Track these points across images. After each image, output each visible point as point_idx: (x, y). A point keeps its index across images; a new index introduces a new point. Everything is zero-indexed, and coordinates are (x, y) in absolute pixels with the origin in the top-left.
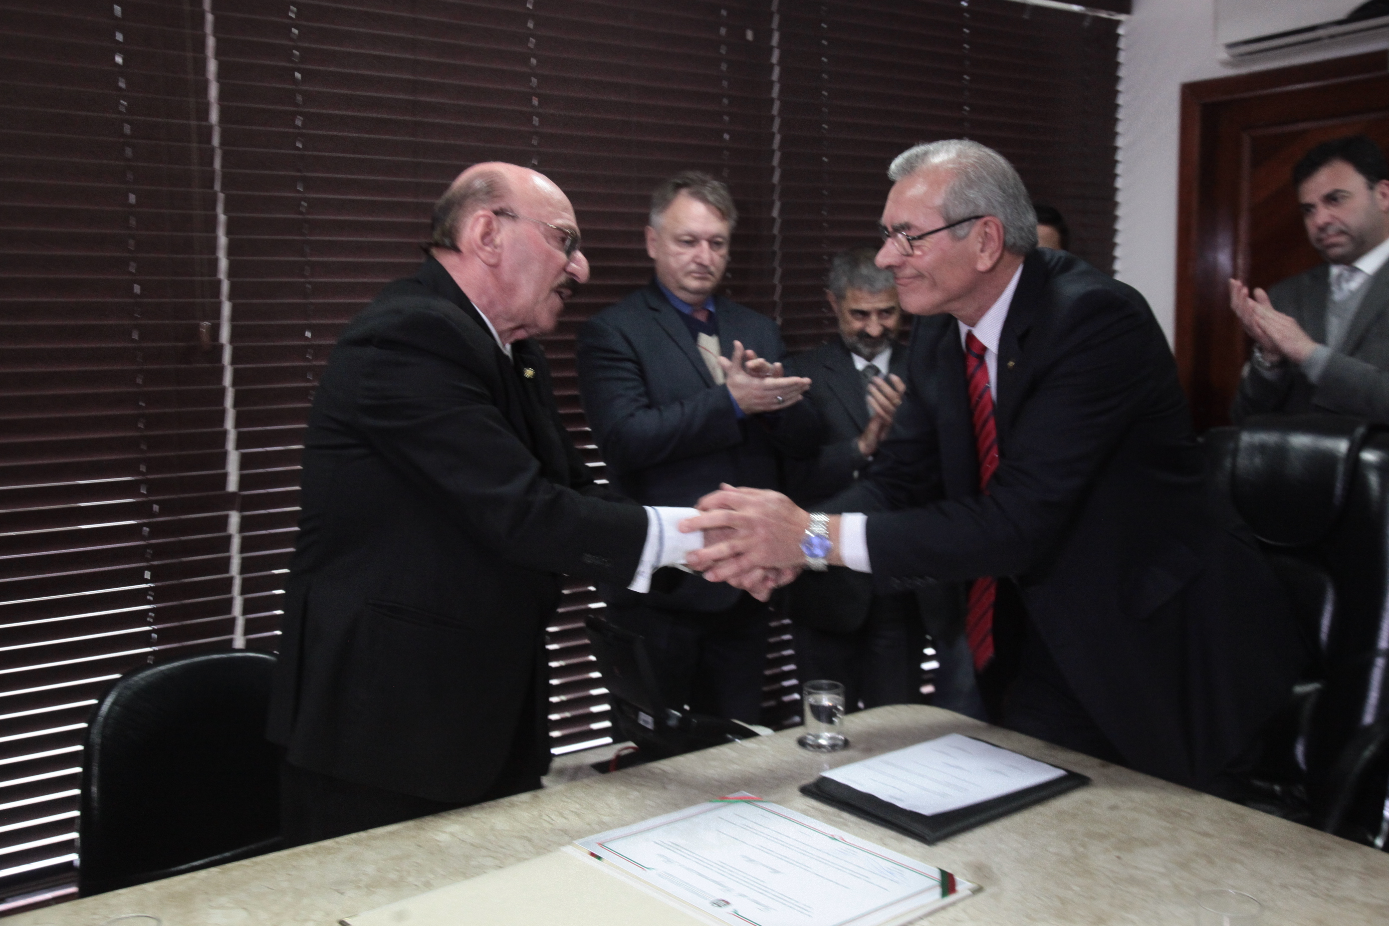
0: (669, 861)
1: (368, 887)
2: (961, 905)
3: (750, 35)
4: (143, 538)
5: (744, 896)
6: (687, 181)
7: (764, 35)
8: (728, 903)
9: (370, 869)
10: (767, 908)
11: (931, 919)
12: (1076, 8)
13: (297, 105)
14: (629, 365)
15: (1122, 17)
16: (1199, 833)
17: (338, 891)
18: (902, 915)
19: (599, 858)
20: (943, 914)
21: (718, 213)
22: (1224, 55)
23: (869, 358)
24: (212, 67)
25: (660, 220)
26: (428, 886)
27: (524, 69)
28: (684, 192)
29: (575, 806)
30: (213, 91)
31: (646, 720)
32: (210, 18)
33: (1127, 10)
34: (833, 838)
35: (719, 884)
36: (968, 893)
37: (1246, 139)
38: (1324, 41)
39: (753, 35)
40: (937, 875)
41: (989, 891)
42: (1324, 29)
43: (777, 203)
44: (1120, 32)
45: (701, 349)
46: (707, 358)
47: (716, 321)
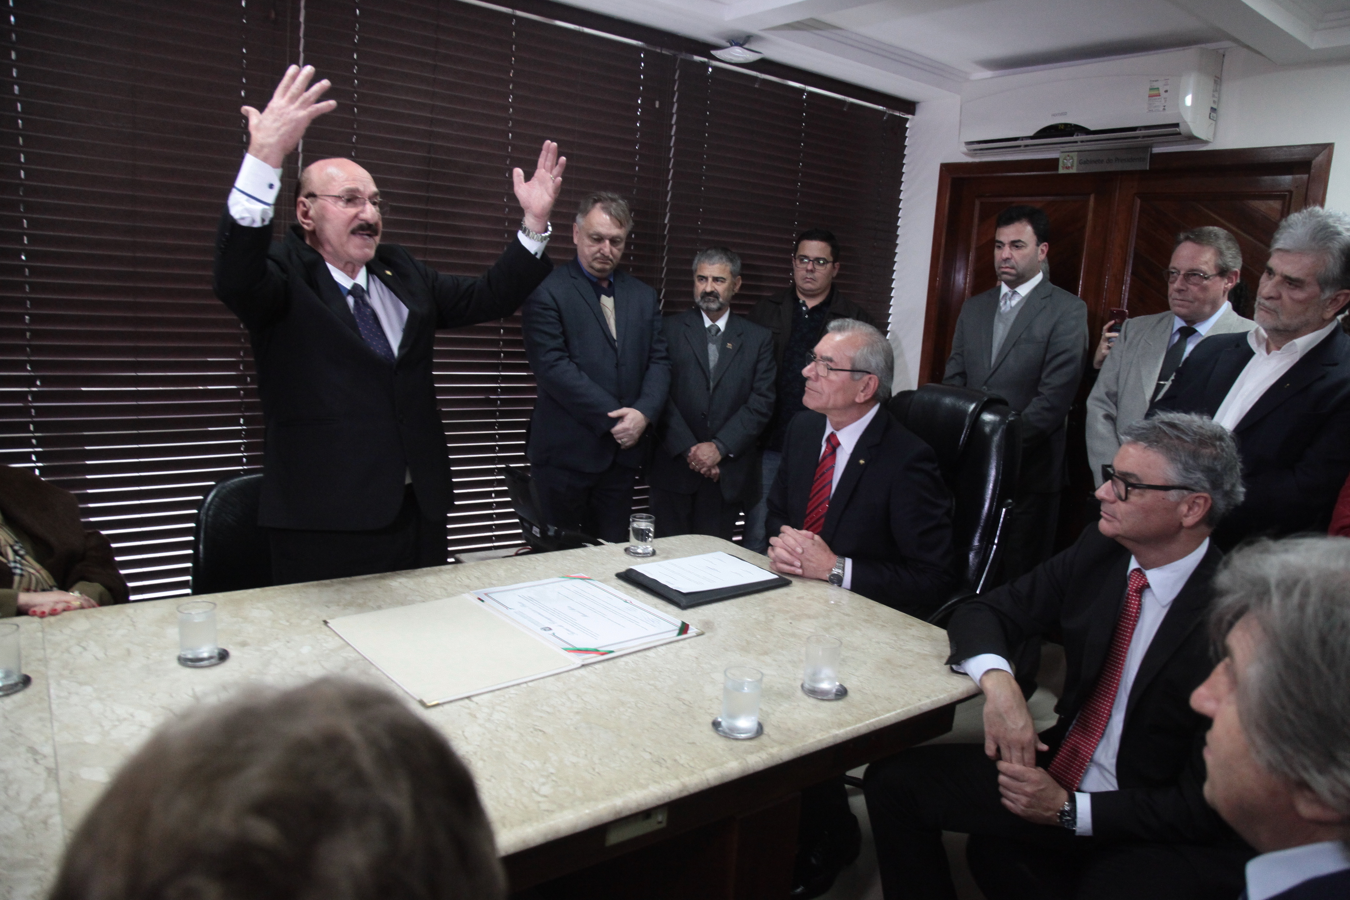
0: (523, 605)
1: (344, 605)
2: (688, 641)
3: (657, 105)
4: (240, 397)
5: (561, 626)
7: (667, 104)
8: (551, 629)
9: (348, 597)
10: (573, 633)
11: (668, 646)
13: (354, 129)
14: (553, 313)
15: (909, 117)
16: (844, 614)
17: (327, 606)
18: (651, 642)
19: (483, 601)
20: (676, 644)
22: (964, 149)
23: (714, 319)
25: (581, 222)
26: (379, 608)
27: (505, 115)
28: (597, 206)
29: (478, 574)
31: (536, 531)
33: (913, 113)
34: (626, 601)
35: (549, 619)
36: (695, 634)
37: (977, 203)
38: (1022, 148)
39: (660, 104)
40: (679, 624)
41: (707, 635)
42: (1022, 140)
43: (668, 215)
44: (907, 126)
45: (602, 305)
46: (605, 311)
47: (614, 288)
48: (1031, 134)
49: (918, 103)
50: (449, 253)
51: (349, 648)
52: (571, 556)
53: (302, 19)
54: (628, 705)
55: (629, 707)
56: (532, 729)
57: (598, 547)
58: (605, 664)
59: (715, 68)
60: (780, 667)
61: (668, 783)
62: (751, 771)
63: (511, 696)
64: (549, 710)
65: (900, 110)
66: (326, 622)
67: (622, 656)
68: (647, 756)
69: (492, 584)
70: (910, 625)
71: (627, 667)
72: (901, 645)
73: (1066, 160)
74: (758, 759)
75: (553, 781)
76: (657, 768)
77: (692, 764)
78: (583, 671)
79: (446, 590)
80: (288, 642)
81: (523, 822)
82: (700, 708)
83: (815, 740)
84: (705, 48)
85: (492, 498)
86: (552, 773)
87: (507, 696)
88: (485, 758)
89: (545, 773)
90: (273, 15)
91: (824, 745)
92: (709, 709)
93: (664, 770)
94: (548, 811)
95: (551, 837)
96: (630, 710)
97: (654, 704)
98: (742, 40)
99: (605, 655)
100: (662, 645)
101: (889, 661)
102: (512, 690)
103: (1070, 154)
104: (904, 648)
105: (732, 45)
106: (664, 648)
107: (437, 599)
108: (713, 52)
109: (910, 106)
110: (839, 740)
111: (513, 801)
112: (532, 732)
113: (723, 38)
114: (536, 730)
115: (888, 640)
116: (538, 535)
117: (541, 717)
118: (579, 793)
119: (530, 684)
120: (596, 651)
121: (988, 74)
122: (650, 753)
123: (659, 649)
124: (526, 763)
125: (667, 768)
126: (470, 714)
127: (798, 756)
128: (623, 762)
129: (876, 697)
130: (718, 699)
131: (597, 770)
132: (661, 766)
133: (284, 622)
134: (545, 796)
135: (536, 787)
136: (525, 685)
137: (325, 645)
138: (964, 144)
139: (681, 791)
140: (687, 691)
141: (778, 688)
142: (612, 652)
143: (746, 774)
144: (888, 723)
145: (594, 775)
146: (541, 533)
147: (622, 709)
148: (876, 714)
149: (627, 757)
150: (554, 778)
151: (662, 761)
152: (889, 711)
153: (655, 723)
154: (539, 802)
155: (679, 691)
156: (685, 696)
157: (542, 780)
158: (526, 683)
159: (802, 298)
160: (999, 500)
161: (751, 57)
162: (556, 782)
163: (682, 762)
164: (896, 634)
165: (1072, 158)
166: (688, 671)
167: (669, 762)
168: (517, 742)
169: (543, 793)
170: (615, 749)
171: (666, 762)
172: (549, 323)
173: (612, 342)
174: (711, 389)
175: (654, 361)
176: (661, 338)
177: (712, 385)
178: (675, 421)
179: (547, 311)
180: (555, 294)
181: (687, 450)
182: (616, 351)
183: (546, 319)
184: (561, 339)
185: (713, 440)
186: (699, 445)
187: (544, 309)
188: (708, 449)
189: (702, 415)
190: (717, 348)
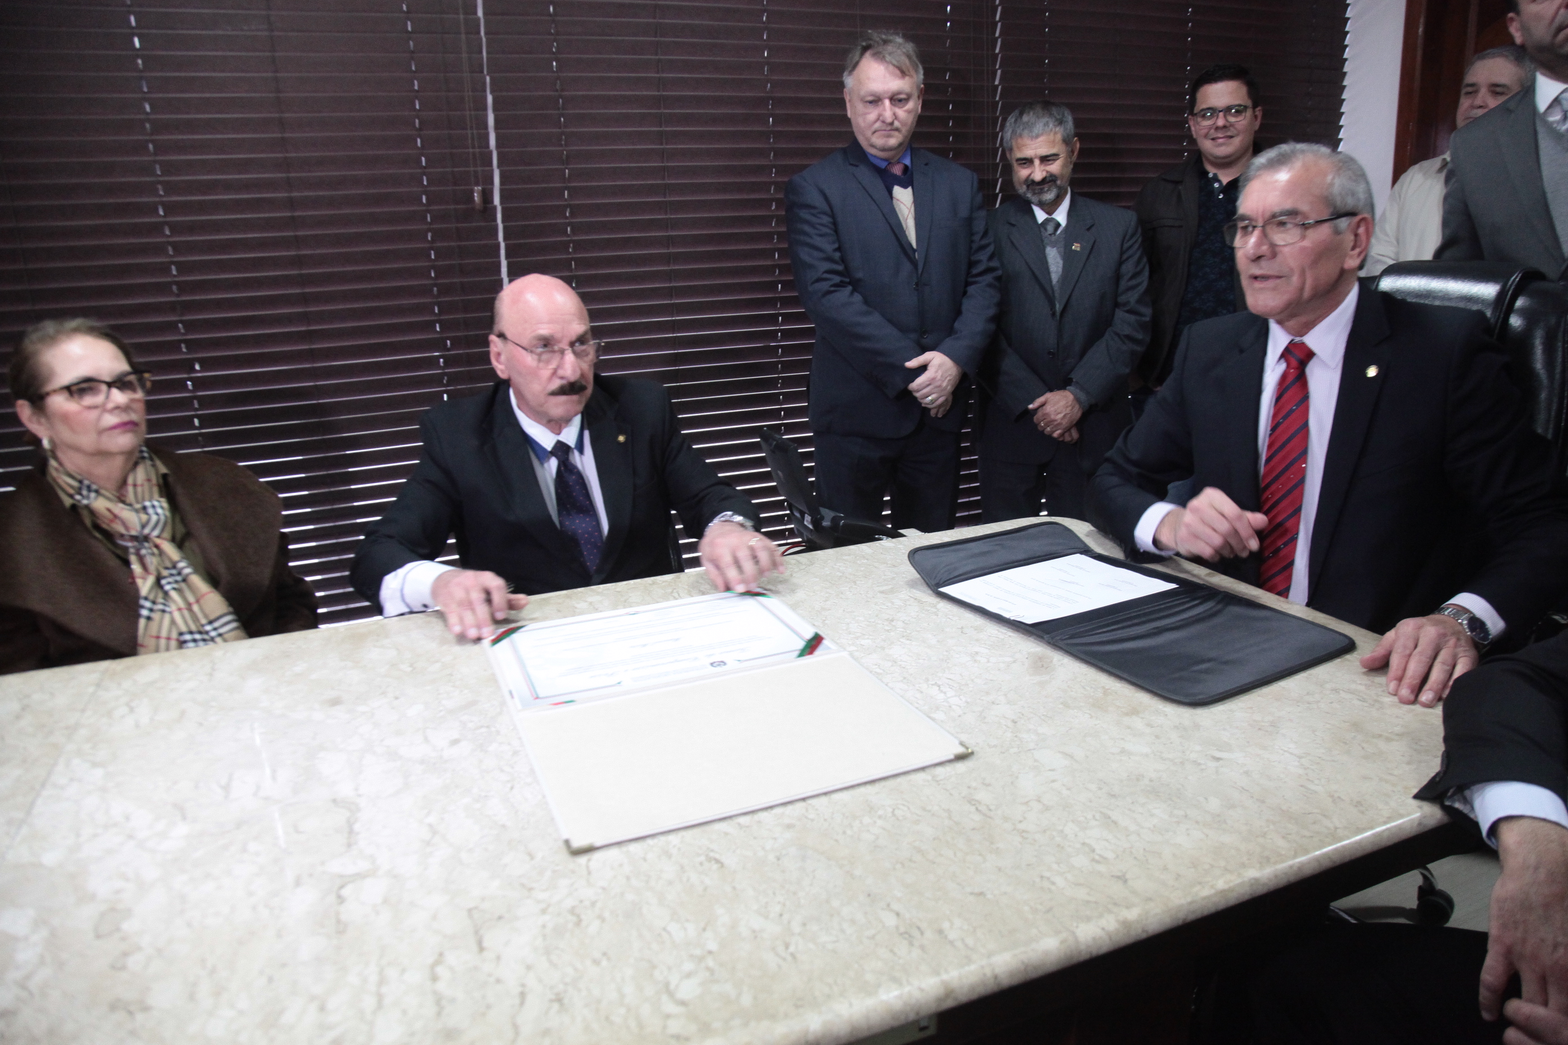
21: (898, 73)
25: (850, 82)
28: (868, 54)
31: (808, 520)
45: (894, 201)
46: (900, 209)
47: (912, 174)
52: (849, 555)
54: (880, 812)
55: (880, 817)
56: (702, 858)
57: (894, 540)
60: (1157, 737)
62: (1085, 956)
68: (891, 921)
75: (708, 969)
76: (902, 947)
77: (970, 941)
83: (1213, 891)
86: (710, 952)
88: (607, 914)
89: (698, 952)
91: (1232, 899)
92: (1020, 822)
93: (916, 954)
96: (880, 822)
97: (924, 809)
101: (1356, 726)
110: (1261, 890)
111: (623, 1011)
112: (701, 864)
114: (710, 859)
115: (1353, 686)
116: (811, 527)
117: (726, 834)
122: (898, 914)
124: (673, 927)
125: (922, 947)
127: (1180, 922)
128: (843, 931)
129: (1335, 799)
130: (1039, 801)
131: (792, 949)
132: (911, 944)
134: (683, 1003)
135: (674, 980)
139: (940, 1000)
140: (989, 785)
141: (1151, 780)
143: (1075, 961)
145: (784, 959)
146: (813, 522)
147: (867, 820)
149: (853, 922)
150: (712, 963)
151: (916, 933)
153: (919, 850)
154: (668, 1016)
155: (974, 784)
156: (983, 796)
157: (688, 966)
159: (1212, 171)
162: (712, 971)
163: (952, 935)
166: (995, 746)
167: (929, 934)
168: (670, 883)
169: (681, 995)
170: (835, 903)
171: (922, 933)
172: (821, 235)
173: (910, 252)
174: (1058, 314)
175: (973, 279)
176: (984, 242)
177: (1058, 307)
178: (1011, 364)
179: (818, 217)
180: (827, 192)
181: (1031, 402)
182: (914, 263)
183: (817, 229)
184: (837, 255)
185: (1068, 388)
186: (1048, 395)
187: (814, 215)
188: (1062, 403)
189: (1050, 353)
190: (1059, 252)
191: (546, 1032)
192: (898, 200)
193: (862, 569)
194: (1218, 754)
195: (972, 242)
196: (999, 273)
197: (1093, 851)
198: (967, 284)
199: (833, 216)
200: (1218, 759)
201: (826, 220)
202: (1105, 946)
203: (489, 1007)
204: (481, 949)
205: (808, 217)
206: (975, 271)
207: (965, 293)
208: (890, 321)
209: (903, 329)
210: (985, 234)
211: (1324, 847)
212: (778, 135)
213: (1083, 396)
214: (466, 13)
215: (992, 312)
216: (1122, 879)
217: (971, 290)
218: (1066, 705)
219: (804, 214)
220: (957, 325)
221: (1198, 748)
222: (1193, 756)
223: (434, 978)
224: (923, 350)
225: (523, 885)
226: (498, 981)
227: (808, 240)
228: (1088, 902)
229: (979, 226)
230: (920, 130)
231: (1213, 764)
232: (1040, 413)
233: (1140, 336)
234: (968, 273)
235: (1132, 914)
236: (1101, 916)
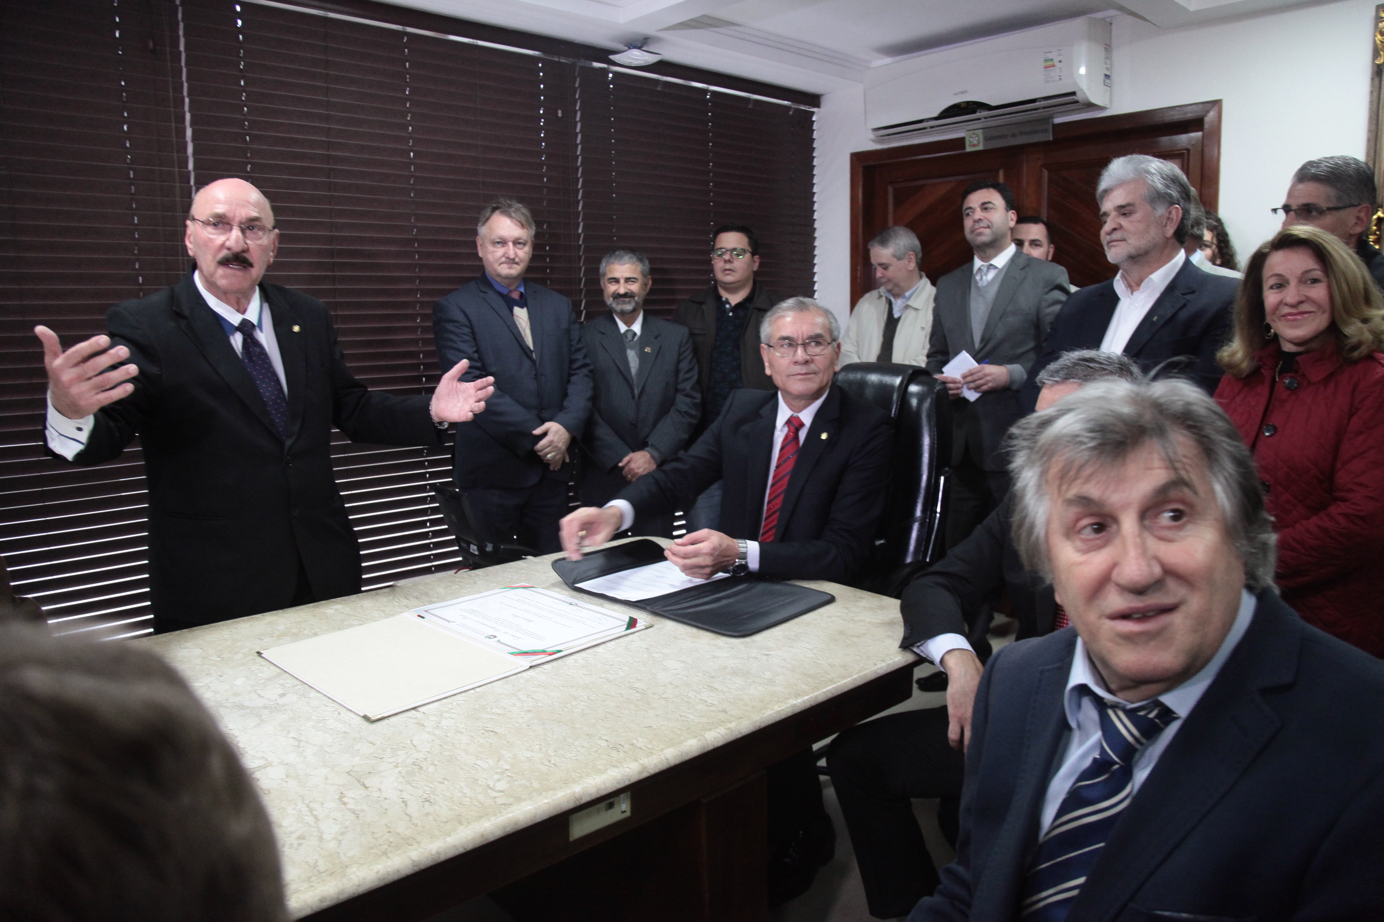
0: (464, 617)
1: (278, 636)
2: (637, 634)
3: (560, 114)
5: (506, 633)
6: (500, 205)
7: (570, 113)
8: (495, 637)
9: (281, 628)
10: (518, 638)
11: (617, 641)
12: (786, 103)
13: (247, 158)
15: (815, 110)
17: (259, 638)
18: (599, 639)
19: (423, 618)
20: (625, 638)
21: (520, 224)
22: (871, 135)
23: (628, 324)
24: (189, 132)
25: (483, 230)
26: (316, 635)
27: (405, 134)
28: (497, 212)
30: (190, 149)
31: (474, 549)
32: (187, 100)
33: (818, 105)
34: (571, 604)
35: (493, 628)
36: (644, 627)
37: (890, 189)
38: (928, 130)
39: (563, 113)
40: (627, 620)
41: (656, 627)
42: (927, 122)
43: (581, 224)
44: (814, 119)
45: (515, 318)
46: (520, 323)
47: (526, 298)
48: (935, 114)
49: (822, 95)
50: (359, 279)
51: (287, 675)
52: (511, 568)
53: (182, 48)
54: (581, 699)
55: (582, 701)
56: (482, 731)
58: (554, 664)
59: (616, 74)
61: (626, 766)
62: (711, 748)
63: (458, 702)
64: (499, 711)
65: (805, 104)
66: (259, 653)
67: (571, 654)
68: (604, 744)
69: (432, 602)
70: (861, 598)
71: (576, 664)
72: (852, 617)
73: (972, 138)
74: (717, 735)
75: (508, 776)
76: (614, 754)
77: (650, 746)
78: (531, 673)
79: (384, 611)
80: (221, 676)
81: (481, 817)
82: (654, 694)
83: (774, 711)
84: (603, 54)
85: (427, 527)
86: (506, 770)
87: (455, 704)
88: (436, 763)
89: (500, 770)
90: (151, 44)
91: (783, 716)
92: (663, 694)
93: (622, 755)
94: (505, 804)
95: (509, 830)
96: (582, 703)
97: (607, 695)
98: (641, 43)
99: (555, 656)
100: (611, 640)
101: (841, 633)
102: (459, 697)
103: (975, 132)
104: (856, 619)
105: (630, 48)
106: (613, 643)
107: (375, 621)
108: (612, 57)
109: (814, 99)
110: (797, 710)
111: (468, 799)
112: (483, 734)
113: (621, 42)
114: (488, 731)
115: (839, 614)
116: (477, 553)
117: (491, 719)
118: (536, 785)
119: (477, 690)
120: (543, 652)
121: (888, 60)
122: (607, 741)
123: (608, 644)
124: (479, 762)
125: (625, 752)
126: (418, 724)
127: (758, 728)
128: (578, 751)
129: (831, 665)
130: (671, 684)
131: (553, 762)
132: (618, 751)
133: (215, 658)
134: (501, 791)
135: (491, 784)
136: (472, 691)
137: (259, 675)
138: (871, 131)
139: (640, 772)
140: (640, 680)
141: (732, 668)
142: (560, 651)
143: (706, 750)
144: (846, 689)
145: (550, 767)
146: (479, 550)
147: (574, 703)
148: (832, 681)
149: (583, 747)
150: (509, 774)
152: (844, 678)
153: (610, 713)
154: (495, 797)
155: (631, 680)
156: (637, 685)
157: (497, 777)
158: (473, 689)
159: (725, 295)
160: (936, 471)
161: (650, 59)
162: (512, 777)
163: (639, 745)
164: (846, 608)
165: (978, 136)
166: (639, 662)
167: (626, 746)
168: (468, 744)
169: (497, 789)
170: (570, 741)
171: (623, 746)
172: (463, 342)
173: (529, 353)
174: (636, 396)
175: (573, 372)
176: (580, 346)
177: (636, 392)
178: (604, 432)
179: (459, 328)
180: (466, 310)
181: (620, 461)
182: (533, 362)
183: (461, 337)
184: (476, 356)
185: (646, 449)
186: (632, 455)
187: (457, 327)
188: (642, 460)
189: (631, 424)
190: (636, 353)
191: (427, 814)
192: (518, 316)
193: (523, 576)
194: (767, 653)
195: (571, 346)
196: (592, 367)
197: (706, 702)
198: (570, 375)
199: (471, 327)
200: (768, 655)
201: (467, 330)
202: (720, 742)
203: (386, 810)
204: (366, 788)
205: (453, 328)
206: (576, 366)
207: (569, 382)
208: (518, 402)
209: (527, 407)
210: (580, 340)
211: (827, 687)
212: (422, 267)
213: (656, 454)
214: (179, 167)
215: (589, 394)
216: (725, 711)
217: (573, 379)
218: (676, 638)
219: (450, 327)
220: (565, 403)
221: (756, 651)
222: (753, 655)
223: (345, 804)
224: (543, 422)
225: (375, 757)
226: (386, 799)
227: (454, 345)
228: (708, 723)
229: (575, 335)
230: (534, 264)
231: (764, 658)
232: (626, 469)
233: (694, 412)
234: (570, 368)
235: (733, 725)
236: (716, 727)
